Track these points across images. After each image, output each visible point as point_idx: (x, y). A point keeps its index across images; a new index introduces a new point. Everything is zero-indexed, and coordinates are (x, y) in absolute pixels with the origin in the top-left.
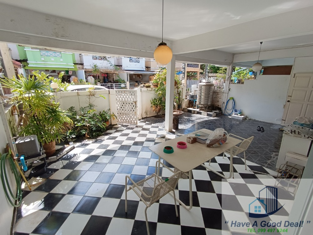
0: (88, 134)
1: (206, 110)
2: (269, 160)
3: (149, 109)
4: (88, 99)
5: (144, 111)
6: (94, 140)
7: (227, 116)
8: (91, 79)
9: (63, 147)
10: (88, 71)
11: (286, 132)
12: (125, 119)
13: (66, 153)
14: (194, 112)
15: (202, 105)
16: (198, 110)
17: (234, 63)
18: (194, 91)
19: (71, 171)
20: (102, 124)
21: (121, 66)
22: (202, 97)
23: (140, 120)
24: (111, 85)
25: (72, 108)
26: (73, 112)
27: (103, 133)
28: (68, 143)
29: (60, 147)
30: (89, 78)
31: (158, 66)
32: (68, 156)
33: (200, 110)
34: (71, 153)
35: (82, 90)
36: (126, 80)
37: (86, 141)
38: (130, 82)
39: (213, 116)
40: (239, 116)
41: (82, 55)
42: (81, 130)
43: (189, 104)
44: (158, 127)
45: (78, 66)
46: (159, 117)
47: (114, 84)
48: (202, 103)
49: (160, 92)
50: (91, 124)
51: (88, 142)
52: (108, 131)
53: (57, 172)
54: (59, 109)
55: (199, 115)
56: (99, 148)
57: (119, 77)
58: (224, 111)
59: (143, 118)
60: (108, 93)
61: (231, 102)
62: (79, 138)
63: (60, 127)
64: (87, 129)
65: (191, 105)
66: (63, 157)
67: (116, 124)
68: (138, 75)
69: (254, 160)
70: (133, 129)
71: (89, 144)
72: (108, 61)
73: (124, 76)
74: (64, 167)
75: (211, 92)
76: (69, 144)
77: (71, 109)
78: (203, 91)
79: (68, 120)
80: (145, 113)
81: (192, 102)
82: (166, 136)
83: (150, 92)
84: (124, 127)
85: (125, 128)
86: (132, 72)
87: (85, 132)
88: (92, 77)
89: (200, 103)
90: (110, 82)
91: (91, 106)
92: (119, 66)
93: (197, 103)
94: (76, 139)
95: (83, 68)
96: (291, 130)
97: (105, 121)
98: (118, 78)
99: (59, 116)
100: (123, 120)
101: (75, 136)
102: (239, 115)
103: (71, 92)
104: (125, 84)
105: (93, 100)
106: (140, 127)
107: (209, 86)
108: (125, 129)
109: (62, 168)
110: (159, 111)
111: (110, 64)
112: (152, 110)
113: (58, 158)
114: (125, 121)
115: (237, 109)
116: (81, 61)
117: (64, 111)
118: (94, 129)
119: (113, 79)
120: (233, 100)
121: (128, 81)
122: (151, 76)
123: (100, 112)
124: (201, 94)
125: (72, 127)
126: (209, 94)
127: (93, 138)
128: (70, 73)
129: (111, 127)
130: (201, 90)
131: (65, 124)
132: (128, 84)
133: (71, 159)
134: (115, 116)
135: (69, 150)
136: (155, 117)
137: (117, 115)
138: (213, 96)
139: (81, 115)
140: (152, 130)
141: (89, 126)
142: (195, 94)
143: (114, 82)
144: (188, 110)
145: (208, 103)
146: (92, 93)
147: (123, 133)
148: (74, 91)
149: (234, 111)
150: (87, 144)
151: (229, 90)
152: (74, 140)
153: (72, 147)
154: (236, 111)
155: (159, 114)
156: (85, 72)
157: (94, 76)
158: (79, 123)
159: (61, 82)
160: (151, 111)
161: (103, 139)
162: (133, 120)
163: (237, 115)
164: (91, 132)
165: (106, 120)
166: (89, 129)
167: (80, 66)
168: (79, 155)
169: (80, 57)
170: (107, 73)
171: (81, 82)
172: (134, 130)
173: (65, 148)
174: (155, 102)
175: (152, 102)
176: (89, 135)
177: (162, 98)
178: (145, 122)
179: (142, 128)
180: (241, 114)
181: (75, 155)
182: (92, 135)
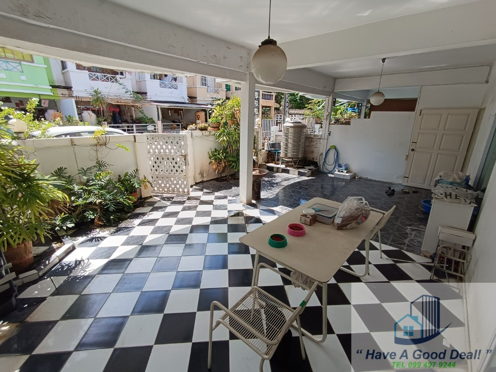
0: (99, 218)
1: (296, 166)
2: (406, 238)
3: (206, 166)
4: (93, 153)
5: (198, 171)
6: (113, 229)
7: (326, 174)
8: (89, 115)
9: (48, 249)
10: (81, 101)
11: (436, 196)
12: (165, 186)
13: (57, 260)
14: (278, 170)
15: (289, 158)
16: (283, 166)
17: (335, 92)
18: (274, 137)
19: (75, 297)
20: (126, 198)
21: (146, 93)
22: (290, 146)
23: (192, 186)
24: (128, 127)
25: (60, 169)
26: (64, 177)
27: (129, 214)
28: (59, 239)
29: (42, 249)
30: (86, 114)
31: (208, 96)
32: (63, 267)
33: (286, 166)
34: (70, 259)
35: (75, 136)
36: (155, 119)
37: (98, 233)
38: (162, 122)
39: (307, 175)
40: (345, 173)
41: (68, 71)
42: (84, 211)
43: (267, 157)
44: (225, 197)
45: (60, 92)
46: (224, 180)
47: (134, 125)
48: (289, 155)
49: (224, 138)
50: (105, 200)
51: (102, 234)
52: (138, 211)
53: (43, 303)
54: (37, 174)
55: (286, 174)
56: (126, 243)
57: (143, 113)
58: (321, 167)
59: (196, 184)
60: (133, 140)
61: (332, 152)
62: (83, 227)
63: (42, 210)
64: (96, 210)
65: (270, 159)
66: (53, 269)
67: (151, 197)
68: (177, 111)
69: (386, 241)
70: (184, 203)
71: (105, 238)
72: (120, 84)
73: (153, 112)
74: (58, 292)
75: (302, 137)
76: (61, 242)
77: (59, 173)
78: (291, 136)
79: (60, 195)
80: (199, 174)
81: (272, 154)
82: (244, 212)
83: (207, 138)
84: (165, 200)
85: (168, 203)
86: (166, 105)
87: (93, 215)
88: (90, 112)
89: (286, 155)
90: (126, 122)
91: (100, 165)
92: (142, 93)
93: (282, 155)
94: (74, 230)
95: (71, 96)
96: (446, 193)
97: (131, 193)
98: (140, 115)
99: (39, 187)
100: (163, 188)
101: (73, 225)
102: (345, 171)
103: (55, 138)
104: (155, 126)
105: (104, 155)
106: (196, 198)
107: (299, 128)
108: (170, 204)
109: (53, 294)
110: (223, 171)
111: (125, 90)
112: (211, 170)
113: (41, 274)
114: (166, 190)
115: (340, 163)
116: (66, 82)
117: (46, 177)
118: (112, 208)
119: (132, 116)
120: (336, 150)
121: (159, 120)
122: (198, 112)
123: (119, 176)
124: (287, 140)
125: (69, 209)
126: (300, 140)
127: (110, 226)
128: (45, 105)
129: (142, 202)
130: (286, 135)
131: (53, 202)
132: (160, 125)
133: (71, 272)
134: (149, 182)
135: (64, 254)
136: (216, 180)
137: (150, 180)
138: (305, 143)
139: (80, 183)
140: (217, 202)
141: (100, 203)
142: (276, 141)
143: (134, 122)
144: (267, 166)
145: (298, 155)
146: (101, 141)
147: (166, 211)
148: (64, 137)
149: (337, 167)
150: (102, 238)
151: (329, 134)
152: (71, 232)
153: (69, 248)
154: (340, 166)
155: (223, 175)
156: (77, 102)
157: (93, 111)
158: (81, 199)
159: (33, 120)
160: (209, 171)
161: (130, 226)
162: (180, 187)
163: (342, 172)
164: (105, 215)
165: (132, 190)
166: (101, 208)
167: (65, 92)
168: (86, 261)
169: (63, 73)
170: (119, 105)
171: (69, 121)
172: (185, 205)
173: (54, 251)
174: (215, 155)
175: (211, 155)
176: (102, 221)
177: (227, 147)
178: (202, 190)
179: (199, 201)
180: (348, 170)
181: (78, 263)
182: (109, 220)
